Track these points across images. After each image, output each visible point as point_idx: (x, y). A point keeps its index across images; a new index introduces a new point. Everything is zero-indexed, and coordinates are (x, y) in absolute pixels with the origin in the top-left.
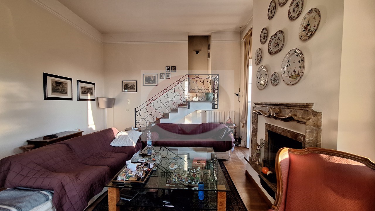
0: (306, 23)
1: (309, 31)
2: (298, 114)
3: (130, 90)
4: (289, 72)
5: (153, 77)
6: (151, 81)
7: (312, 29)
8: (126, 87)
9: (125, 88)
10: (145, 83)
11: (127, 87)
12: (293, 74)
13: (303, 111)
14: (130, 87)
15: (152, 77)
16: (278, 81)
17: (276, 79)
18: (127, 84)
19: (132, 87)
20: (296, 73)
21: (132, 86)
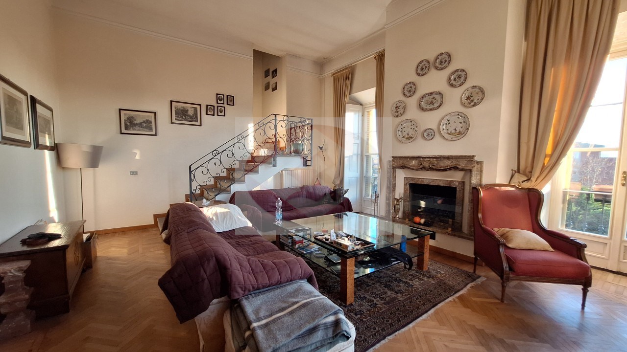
0: (469, 94)
1: (472, 101)
2: (461, 164)
3: (140, 130)
4: (448, 130)
5: (193, 109)
6: (187, 115)
7: (475, 101)
8: (129, 124)
9: (126, 125)
10: (176, 119)
11: (132, 123)
12: (453, 131)
13: (466, 162)
14: (140, 125)
15: (190, 110)
16: (432, 137)
17: (430, 134)
18: (132, 117)
19: (144, 125)
20: (458, 131)
21: (144, 122)
